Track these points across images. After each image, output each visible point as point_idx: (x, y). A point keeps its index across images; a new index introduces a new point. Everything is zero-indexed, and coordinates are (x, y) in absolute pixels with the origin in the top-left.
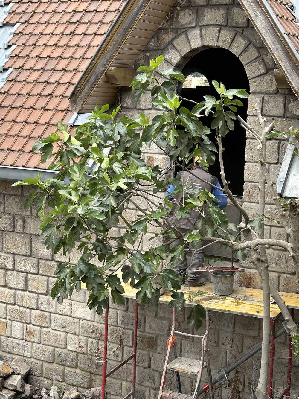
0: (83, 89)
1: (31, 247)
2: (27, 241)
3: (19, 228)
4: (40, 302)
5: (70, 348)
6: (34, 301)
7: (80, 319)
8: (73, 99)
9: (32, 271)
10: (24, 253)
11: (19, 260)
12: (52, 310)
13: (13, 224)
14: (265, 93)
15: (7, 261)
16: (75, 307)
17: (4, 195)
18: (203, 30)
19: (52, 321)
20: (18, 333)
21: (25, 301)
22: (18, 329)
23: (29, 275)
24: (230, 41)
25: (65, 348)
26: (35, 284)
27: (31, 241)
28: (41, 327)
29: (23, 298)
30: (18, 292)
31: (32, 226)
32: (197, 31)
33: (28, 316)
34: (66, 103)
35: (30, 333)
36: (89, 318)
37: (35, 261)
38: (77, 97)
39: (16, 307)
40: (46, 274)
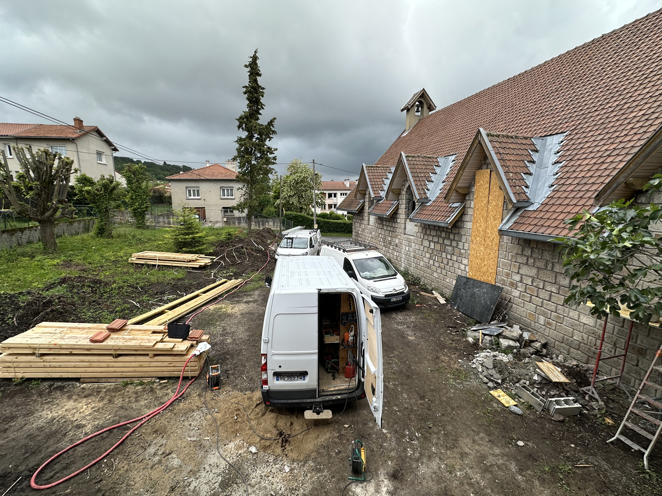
0: (605, 192)
1: (556, 279)
2: (554, 275)
3: (549, 268)
4: (558, 309)
5: (575, 338)
6: (553, 308)
7: (584, 324)
8: (597, 198)
9: (555, 291)
10: (551, 281)
11: (547, 284)
12: (565, 315)
13: (546, 266)
15: (540, 283)
16: (582, 317)
17: (543, 250)
19: (565, 320)
20: (542, 322)
21: (548, 306)
22: (542, 319)
23: (552, 294)
25: (572, 337)
26: (556, 299)
27: (556, 276)
28: (557, 322)
29: (547, 304)
30: (544, 301)
31: (558, 267)
33: (549, 315)
34: (591, 202)
35: (549, 324)
36: (591, 325)
37: (557, 286)
38: (601, 197)
39: (542, 308)
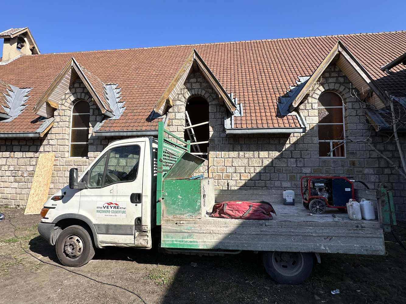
14: (353, 102)
18: (329, 84)
21: (259, 184)
24: (339, 87)
32: (327, 84)
40: (269, 172)
